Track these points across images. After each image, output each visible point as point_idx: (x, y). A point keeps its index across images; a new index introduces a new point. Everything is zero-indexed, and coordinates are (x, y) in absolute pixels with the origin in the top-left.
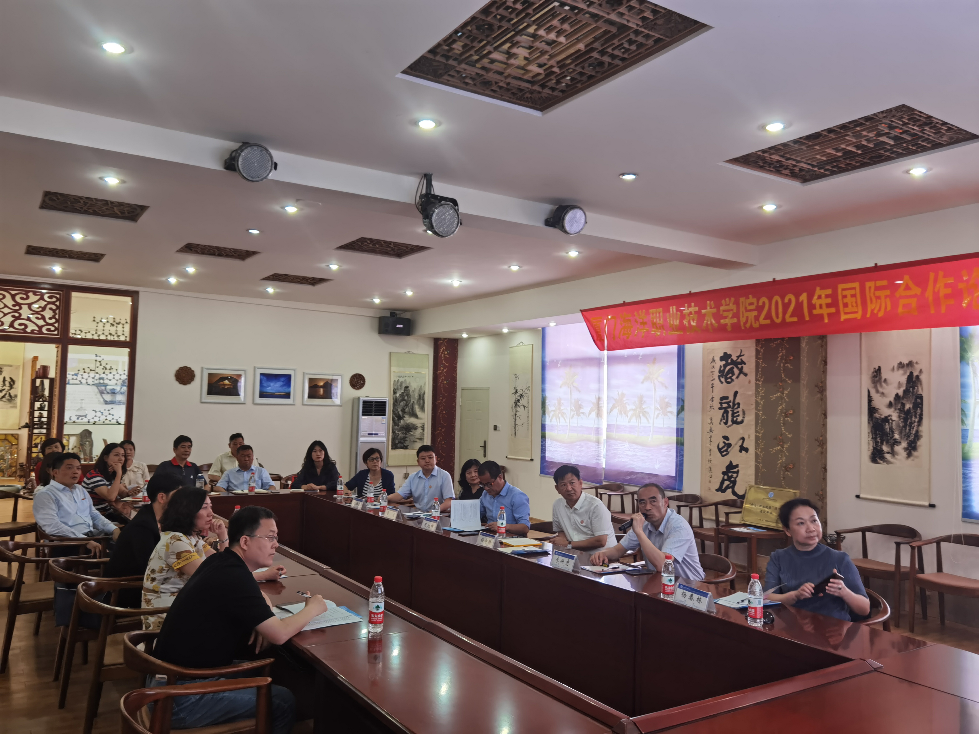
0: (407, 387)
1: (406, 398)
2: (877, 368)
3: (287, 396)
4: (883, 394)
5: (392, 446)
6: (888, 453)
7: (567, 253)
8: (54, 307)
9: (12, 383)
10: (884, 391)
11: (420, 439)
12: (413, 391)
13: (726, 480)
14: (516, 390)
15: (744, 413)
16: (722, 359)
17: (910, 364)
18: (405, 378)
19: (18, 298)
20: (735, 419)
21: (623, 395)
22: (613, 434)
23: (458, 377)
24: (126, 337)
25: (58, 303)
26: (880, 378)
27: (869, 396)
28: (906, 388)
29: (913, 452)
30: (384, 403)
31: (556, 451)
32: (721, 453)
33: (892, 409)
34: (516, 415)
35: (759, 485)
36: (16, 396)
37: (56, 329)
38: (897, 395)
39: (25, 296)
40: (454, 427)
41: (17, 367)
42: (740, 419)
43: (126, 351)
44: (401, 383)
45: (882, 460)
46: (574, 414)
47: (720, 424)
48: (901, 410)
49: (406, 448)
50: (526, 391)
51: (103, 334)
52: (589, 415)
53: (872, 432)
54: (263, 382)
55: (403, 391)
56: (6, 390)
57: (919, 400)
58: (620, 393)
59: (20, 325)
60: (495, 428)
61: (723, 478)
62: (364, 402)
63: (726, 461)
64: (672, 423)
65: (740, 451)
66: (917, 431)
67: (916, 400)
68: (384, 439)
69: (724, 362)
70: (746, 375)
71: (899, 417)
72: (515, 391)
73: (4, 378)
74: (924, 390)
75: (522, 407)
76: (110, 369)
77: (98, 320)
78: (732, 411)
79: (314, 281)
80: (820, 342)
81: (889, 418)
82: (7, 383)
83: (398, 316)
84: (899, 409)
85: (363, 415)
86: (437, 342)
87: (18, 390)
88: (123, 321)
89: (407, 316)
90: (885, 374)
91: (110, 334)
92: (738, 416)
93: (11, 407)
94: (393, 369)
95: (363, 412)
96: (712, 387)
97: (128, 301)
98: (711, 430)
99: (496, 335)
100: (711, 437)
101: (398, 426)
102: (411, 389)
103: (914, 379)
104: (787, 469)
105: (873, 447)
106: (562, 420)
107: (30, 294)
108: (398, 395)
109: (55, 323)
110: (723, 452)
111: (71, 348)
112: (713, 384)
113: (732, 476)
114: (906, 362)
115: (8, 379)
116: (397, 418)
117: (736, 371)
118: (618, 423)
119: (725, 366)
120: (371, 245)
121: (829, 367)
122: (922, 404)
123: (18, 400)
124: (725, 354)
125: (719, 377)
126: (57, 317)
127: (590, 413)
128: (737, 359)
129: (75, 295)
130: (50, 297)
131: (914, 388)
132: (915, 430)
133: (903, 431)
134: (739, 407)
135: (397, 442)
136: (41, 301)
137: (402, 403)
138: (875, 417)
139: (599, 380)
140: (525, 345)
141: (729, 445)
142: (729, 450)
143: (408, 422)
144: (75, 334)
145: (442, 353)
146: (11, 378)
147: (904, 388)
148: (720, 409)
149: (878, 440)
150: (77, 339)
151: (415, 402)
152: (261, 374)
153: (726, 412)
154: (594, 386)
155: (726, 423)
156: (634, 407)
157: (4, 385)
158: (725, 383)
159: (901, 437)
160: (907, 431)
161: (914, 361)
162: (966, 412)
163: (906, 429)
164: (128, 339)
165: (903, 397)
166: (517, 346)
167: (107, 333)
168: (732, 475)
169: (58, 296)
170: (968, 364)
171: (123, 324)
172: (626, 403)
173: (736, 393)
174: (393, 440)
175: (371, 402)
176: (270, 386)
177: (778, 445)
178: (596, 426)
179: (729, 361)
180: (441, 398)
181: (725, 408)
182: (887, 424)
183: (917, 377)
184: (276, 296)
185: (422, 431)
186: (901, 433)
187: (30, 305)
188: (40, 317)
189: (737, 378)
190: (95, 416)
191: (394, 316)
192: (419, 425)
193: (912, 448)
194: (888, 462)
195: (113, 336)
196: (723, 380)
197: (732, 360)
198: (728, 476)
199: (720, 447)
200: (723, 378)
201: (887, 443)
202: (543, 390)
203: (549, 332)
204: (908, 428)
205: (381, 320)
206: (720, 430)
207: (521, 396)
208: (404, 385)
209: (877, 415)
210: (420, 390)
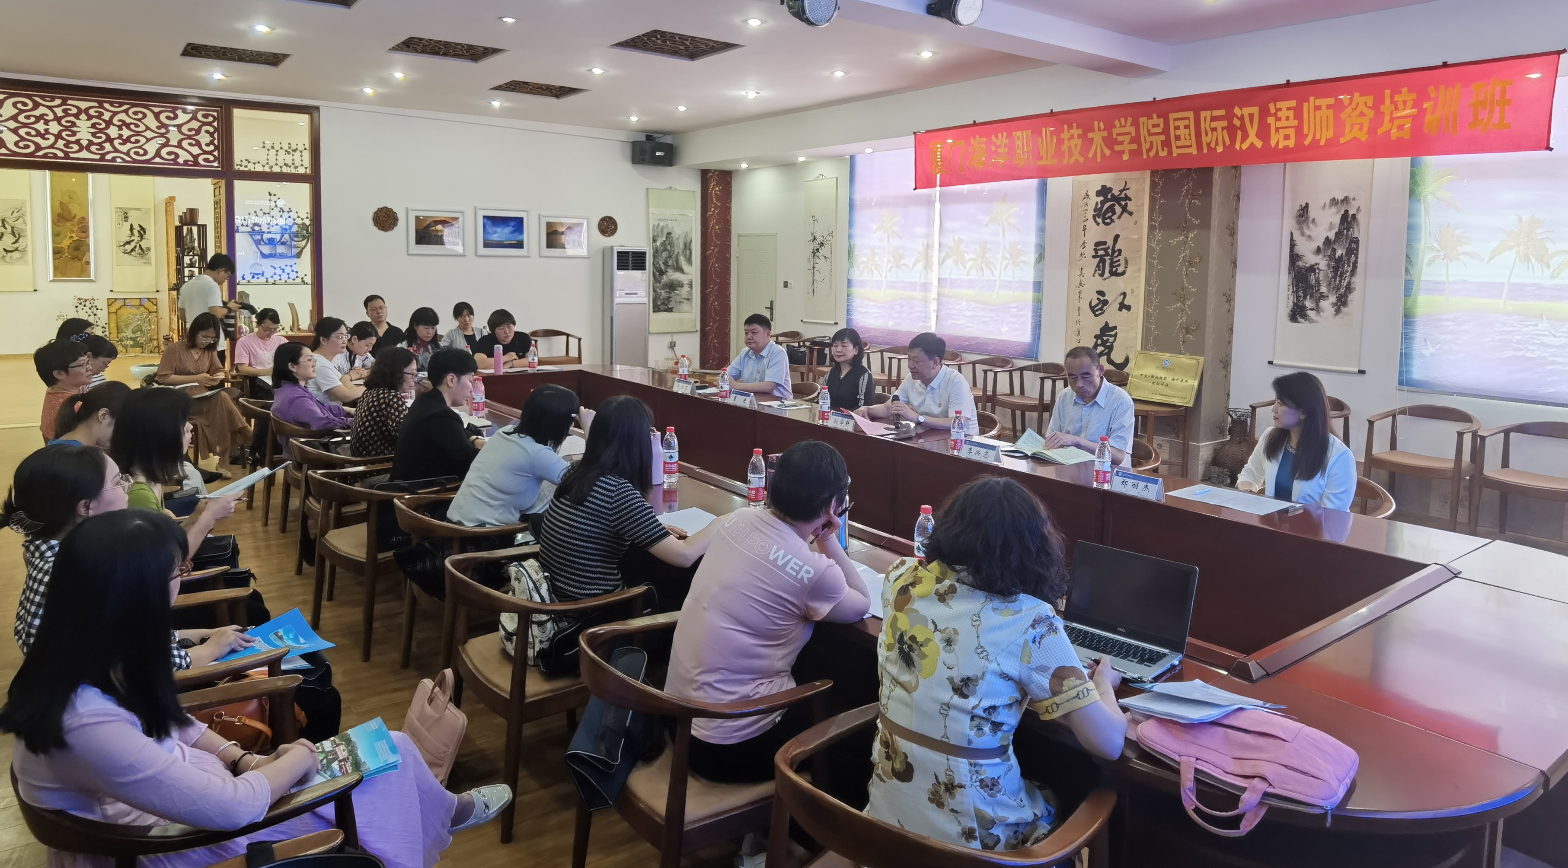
0: (669, 234)
1: (669, 247)
2: (1304, 205)
3: (520, 245)
4: (1310, 236)
5: (653, 308)
6: (1312, 309)
7: (918, 54)
8: (211, 130)
9: (142, 232)
10: (1311, 234)
11: (688, 299)
12: (677, 239)
13: (1100, 345)
14: (815, 237)
15: (1126, 262)
16: (1098, 194)
17: (1346, 200)
18: (668, 222)
19: (163, 117)
20: (1114, 269)
21: (961, 241)
22: (946, 291)
23: (732, 220)
24: (306, 168)
25: (215, 124)
26: (1307, 218)
27: (1292, 240)
28: (1339, 230)
29: (1342, 308)
30: (644, 253)
31: (868, 312)
32: (1094, 312)
33: (1321, 256)
34: (814, 268)
35: (1148, 350)
36: (149, 249)
37: (216, 159)
38: (1327, 238)
39: (172, 115)
40: (729, 284)
41: (147, 212)
42: (1120, 270)
43: (305, 189)
44: (662, 229)
45: (1303, 318)
46: (892, 266)
47: (1094, 276)
48: (1331, 257)
49: (670, 310)
50: (828, 238)
51: (276, 164)
52: (913, 267)
53: (1292, 284)
54: (487, 227)
55: (665, 239)
56: (135, 241)
57: (1354, 245)
58: (956, 238)
59: (169, 153)
60: (786, 285)
61: (1096, 342)
62: (618, 252)
63: (1100, 322)
64: (1029, 275)
65: (1120, 310)
66: (1349, 283)
67: (1350, 244)
68: (645, 300)
69: (1102, 198)
70: (1131, 214)
71: (1328, 265)
72: (812, 238)
73: (131, 225)
74: (1360, 232)
75: (822, 258)
76: (288, 212)
77: (268, 147)
78: (1111, 260)
79: (561, 92)
80: (1233, 171)
81: (1316, 267)
82: (136, 232)
83: (657, 140)
84: (1328, 256)
85: (618, 269)
86: (705, 175)
87: (150, 241)
88: (301, 148)
89: (668, 140)
90: (1312, 213)
91: (286, 165)
92: (1119, 265)
93: (145, 263)
94: (651, 210)
95: (618, 266)
96: (1084, 230)
97: (303, 120)
98: (1080, 284)
99: (787, 166)
100: (1080, 292)
101: (660, 283)
102: (675, 236)
103: (1349, 219)
104: (1188, 331)
105: (1294, 303)
106: (876, 273)
107: (179, 112)
108: (658, 244)
109: (214, 151)
110: (1097, 310)
111: (238, 185)
112: (1085, 226)
113: (1107, 341)
114: (1340, 197)
115: (137, 228)
116: (659, 272)
117: (1118, 209)
118: (953, 277)
119: (1103, 203)
120: (659, 42)
121: (1242, 204)
122: (1357, 249)
123: (152, 254)
124: (1104, 187)
125: (1094, 217)
126: (216, 142)
127: (914, 265)
128: (1120, 194)
129: (237, 112)
130: (205, 116)
131: (1348, 230)
132: (1346, 281)
133: (1333, 283)
134: (1120, 254)
135: (659, 303)
136: (194, 121)
137: (665, 254)
138: (1298, 266)
139: (930, 223)
140: (826, 178)
141: (1105, 302)
142: (1105, 308)
143: (672, 278)
144: (241, 165)
145: (712, 189)
146: (140, 226)
147: (1337, 230)
148: (1094, 257)
149: (1301, 294)
150: (243, 172)
151: (680, 252)
152: (484, 217)
153: (1102, 261)
154: (920, 230)
155: (1102, 275)
156: (974, 256)
157: (132, 234)
158: (1102, 224)
159: (1329, 291)
160: (1337, 282)
161: (1351, 196)
162: (1412, 260)
163: (1335, 281)
164: (309, 171)
165: (1335, 242)
166: (816, 179)
167: (281, 163)
168: (1108, 339)
169: (215, 114)
170: (1419, 200)
171: (301, 152)
172: (963, 252)
173: (1117, 237)
174: (655, 300)
175: (628, 253)
176: (495, 233)
177: (1178, 301)
178: (922, 280)
179: (1109, 196)
180: (712, 248)
181: (1101, 256)
182: (1313, 274)
183: (1354, 216)
184: (505, 113)
185: (689, 289)
186: (1329, 285)
187: (179, 127)
188: (194, 142)
189: (1119, 217)
190: (275, 274)
191: (652, 140)
192: (686, 282)
193: (1342, 302)
194: (1311, 321)
195: (290, 167)
196: (1099, 220)
197: (1113, 195)
198: (1102, 340)
199: (1093, 304)
200: (1099, 218)
201: (1311, 297)
202: (850, 237)
203: (860, 161)
204: (1338, 279)
205: (635, 144)
206: (1093, 283)
207: (822, 244)
208: (666, 231)
209: (1300, 264)
210: (685, 237)
